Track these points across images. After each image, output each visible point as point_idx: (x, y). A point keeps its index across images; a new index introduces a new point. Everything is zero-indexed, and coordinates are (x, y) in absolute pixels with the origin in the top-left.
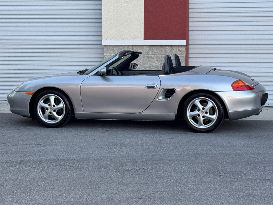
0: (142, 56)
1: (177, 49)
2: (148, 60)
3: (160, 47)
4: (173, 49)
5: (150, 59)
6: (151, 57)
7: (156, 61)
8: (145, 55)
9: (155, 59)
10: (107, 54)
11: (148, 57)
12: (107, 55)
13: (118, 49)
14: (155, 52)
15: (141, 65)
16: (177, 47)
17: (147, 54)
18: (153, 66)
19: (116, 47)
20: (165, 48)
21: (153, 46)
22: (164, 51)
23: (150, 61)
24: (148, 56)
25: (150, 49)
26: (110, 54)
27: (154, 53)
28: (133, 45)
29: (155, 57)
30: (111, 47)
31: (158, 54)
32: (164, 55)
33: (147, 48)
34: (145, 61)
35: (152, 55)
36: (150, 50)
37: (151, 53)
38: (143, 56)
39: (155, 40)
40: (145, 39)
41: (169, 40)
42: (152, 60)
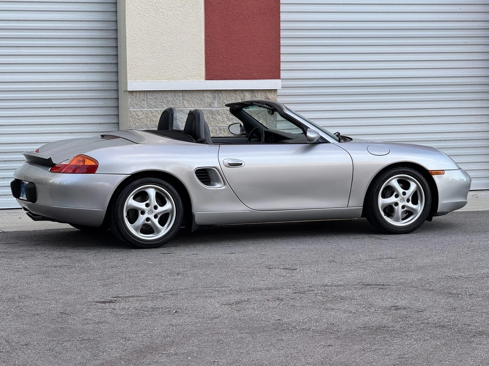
1: (263, 97)
2: (212, 118)
4: (256, 95)
5: (215, 115)
6: (218, 112)
7: (226, 119)
8: (207, 109)
9: (225, 116)
10: (134, 108)
12: (134, 111)
13: (156, 98)
16: (263, 94)
17: (210, 106)
18: (221, 128)
19: (151, 94)
20: (242, 95)
21: (221, 91)
23: (215, 119)
24: (212, 111)
25: (215, 96)
26: (139, 108)
27: (222, 104)
28: (182, 91)
29: (224, 112)
30: (142, 95)
33: (209, 95)
34: (207, 121)
35: (219, 109)
36: (214, 98)
37: (216, 105)
38: (203, 110)
39: (225, 79)
40: (207, 79)
41: (250, 79)
42: (219, 117)
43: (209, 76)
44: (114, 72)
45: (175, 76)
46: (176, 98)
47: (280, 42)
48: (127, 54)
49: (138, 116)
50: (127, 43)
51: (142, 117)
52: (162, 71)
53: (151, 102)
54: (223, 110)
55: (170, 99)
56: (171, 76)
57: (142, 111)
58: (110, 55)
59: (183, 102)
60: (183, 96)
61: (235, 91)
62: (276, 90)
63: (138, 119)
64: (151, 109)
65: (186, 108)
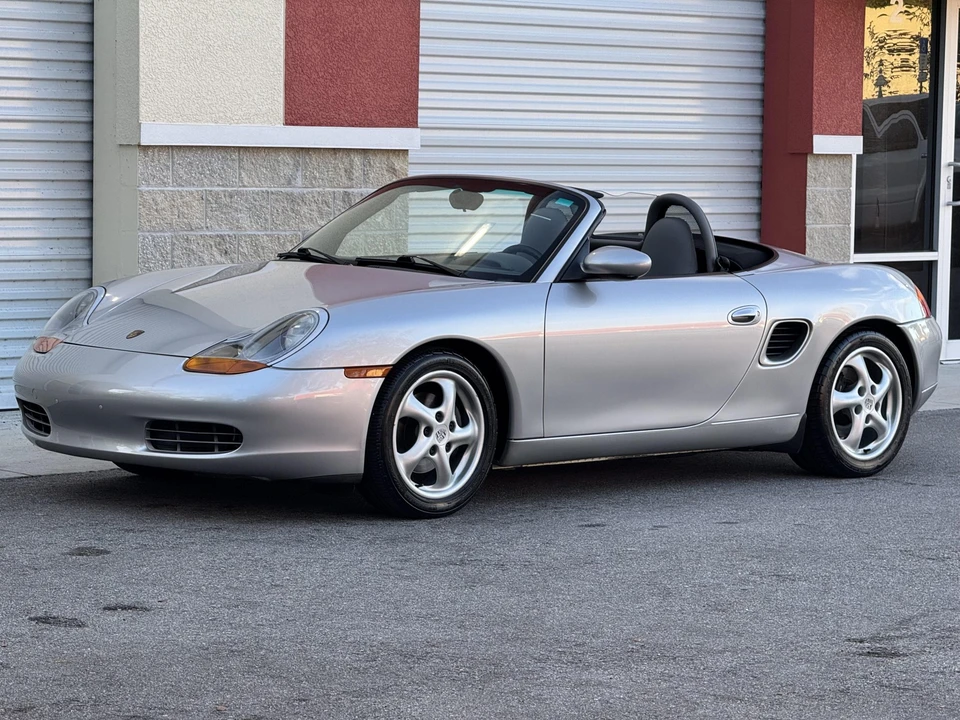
0: (272, 193)
1: (384, 165)
2: (293, 210)
3: (330, 158)
4: (372, 163)
5: (298, 205)
6: (302, 197)
7: (316, 214)
8: (282, 190)
9: (314, 207)
10: (148, 185)
11: (291, 199)
12: (149, 192)
13: (190, 163)
14: (315, 178)
15: (269, 233)
16: (385, 159)
17: (289, 183)
19: (182, 153)
20: (346, 160)
21: (308, 149)
22: (342, 173)
23: (297, 213)
24: (292, 194)
25: (298, 161)
26: (159, 185)
27: (311, 181)
28: (239, 148)
29: (313, 197)
30: (164, 155)
31: (325, 186)
32: (342, 190)
33: (288, 158)
34: (282, 217)
35: (305, 191)
36: (296, 166)
37: (299, 181)
38: (277, 193)
39: (320, 125)
40: (286, 124)
41: (364, 126)
42: (305, 210)
43: (293, 117)
44: (82, 101)
45: (229, 115)
46: (227, 165)
47: (418, 46)
48: (141, 59)
49: (156, 204)
50: (141, 34)
51: (163, 206)
52: (205, 102)
53: (181, 172)
54: (312, 192)
55: (217, 165)
56: (221, 115)
57: (163, 192)
58: (74, 62)
59: (240, 175)
60: (240, 160)
61: (335, 150)
62: (406, 152)
63: (157, 210)
64: (180, 189)
65: (244, 186)
